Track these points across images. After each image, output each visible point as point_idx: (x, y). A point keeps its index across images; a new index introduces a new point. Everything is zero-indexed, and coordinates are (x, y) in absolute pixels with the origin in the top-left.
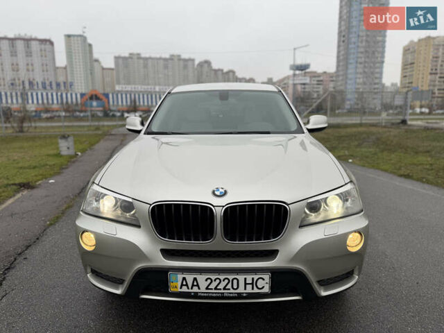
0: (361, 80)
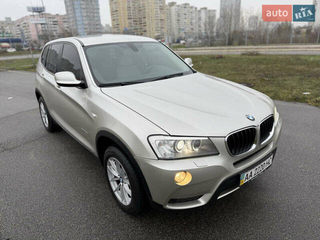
0: (87, 22)
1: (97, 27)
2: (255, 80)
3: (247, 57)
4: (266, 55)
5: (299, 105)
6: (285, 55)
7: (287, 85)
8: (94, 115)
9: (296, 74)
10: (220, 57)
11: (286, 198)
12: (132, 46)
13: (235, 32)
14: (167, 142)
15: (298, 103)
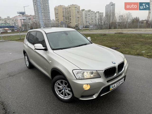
0: (44, 18)
1: (49, 20)
2: (120, 45)
3: (117, 35)
4: (126, 34)
5: (140, 57)
6: (135, 34)
7: (135, 48)
8: (50, 62)
9: (140, 43)
10: (105, 35)
11: (131, 97)
12: (66, 33)
13: (112, 23)
14: (80, 72)
15: (140, 56)
